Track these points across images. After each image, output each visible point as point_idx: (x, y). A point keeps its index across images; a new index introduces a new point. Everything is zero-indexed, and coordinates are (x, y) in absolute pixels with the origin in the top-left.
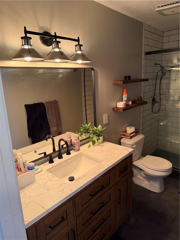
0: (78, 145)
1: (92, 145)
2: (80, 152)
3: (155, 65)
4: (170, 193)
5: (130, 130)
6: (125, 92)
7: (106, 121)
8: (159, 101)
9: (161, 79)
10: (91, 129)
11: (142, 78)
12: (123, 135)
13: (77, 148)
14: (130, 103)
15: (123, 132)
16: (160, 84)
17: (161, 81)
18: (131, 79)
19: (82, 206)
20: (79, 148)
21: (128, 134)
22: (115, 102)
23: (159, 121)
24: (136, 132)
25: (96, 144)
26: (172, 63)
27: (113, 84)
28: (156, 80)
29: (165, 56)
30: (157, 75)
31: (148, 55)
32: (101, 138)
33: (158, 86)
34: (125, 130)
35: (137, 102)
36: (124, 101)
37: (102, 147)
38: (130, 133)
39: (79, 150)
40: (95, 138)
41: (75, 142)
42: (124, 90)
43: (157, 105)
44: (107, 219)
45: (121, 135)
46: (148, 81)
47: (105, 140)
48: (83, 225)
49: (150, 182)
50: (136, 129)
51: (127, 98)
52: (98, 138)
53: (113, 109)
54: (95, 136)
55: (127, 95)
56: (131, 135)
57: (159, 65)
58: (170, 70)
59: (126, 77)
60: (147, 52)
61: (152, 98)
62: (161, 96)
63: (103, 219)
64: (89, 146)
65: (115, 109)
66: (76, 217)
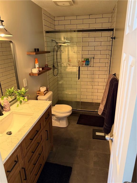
0: (8, 106)
1: (19, 104)
2: (11, 112)
3: (52, 41)
4: (72, 125)
5: (43, 89)
6: (36, 61)
7: (26, 84)
8: (57, 67)
9: (57, 51)
10: (16, 92)
11: (46, 50)
12: (39, 94)
13: (8, 109)
14: (41, 69)
15: (38, 91)
16: (57, 55)
17: (57, 53)
18: (39, 51)
19: (26, 149)
20: (10, 108)
21: (42, 92)
22: (30, 69)
23: (58, 81)
24: (47, 90)
25: (22, 103)
26: (61, 40)
27: (27, 55)
28: (54, 52)
29: (57, 35)
30: (54, 49)
31: (48, 34)
32: (26, 97)
33: (55, 56)
34: (39, 90)
35: (45, 68)
36: (36, 67)
37: (28, 104)
38: (44, 91)
39: (9, 110)
40: (21, 99)
41: (6, 104)
42: (35, 59)
43: (56, 70)
44: (41, 153)
45: (37, 93)
46: (50, 53)
47: (28, 99)
48: (28, 162)
49: (59, 121)
50: (47, 88)
51: (39, 66)
52: (23, 98)
53: (30, 74)
54: (21, 97)
55: (39, 63)
56: (44, 93)
57: (54, 42)
58: (61, 45)
59: (35, 49)
60: (46, 31)
61: (53, 66)
62: (58, 64)
63: (39, 154)
64: (17, 105)
65: (31, 74)
66: (24, 158)
